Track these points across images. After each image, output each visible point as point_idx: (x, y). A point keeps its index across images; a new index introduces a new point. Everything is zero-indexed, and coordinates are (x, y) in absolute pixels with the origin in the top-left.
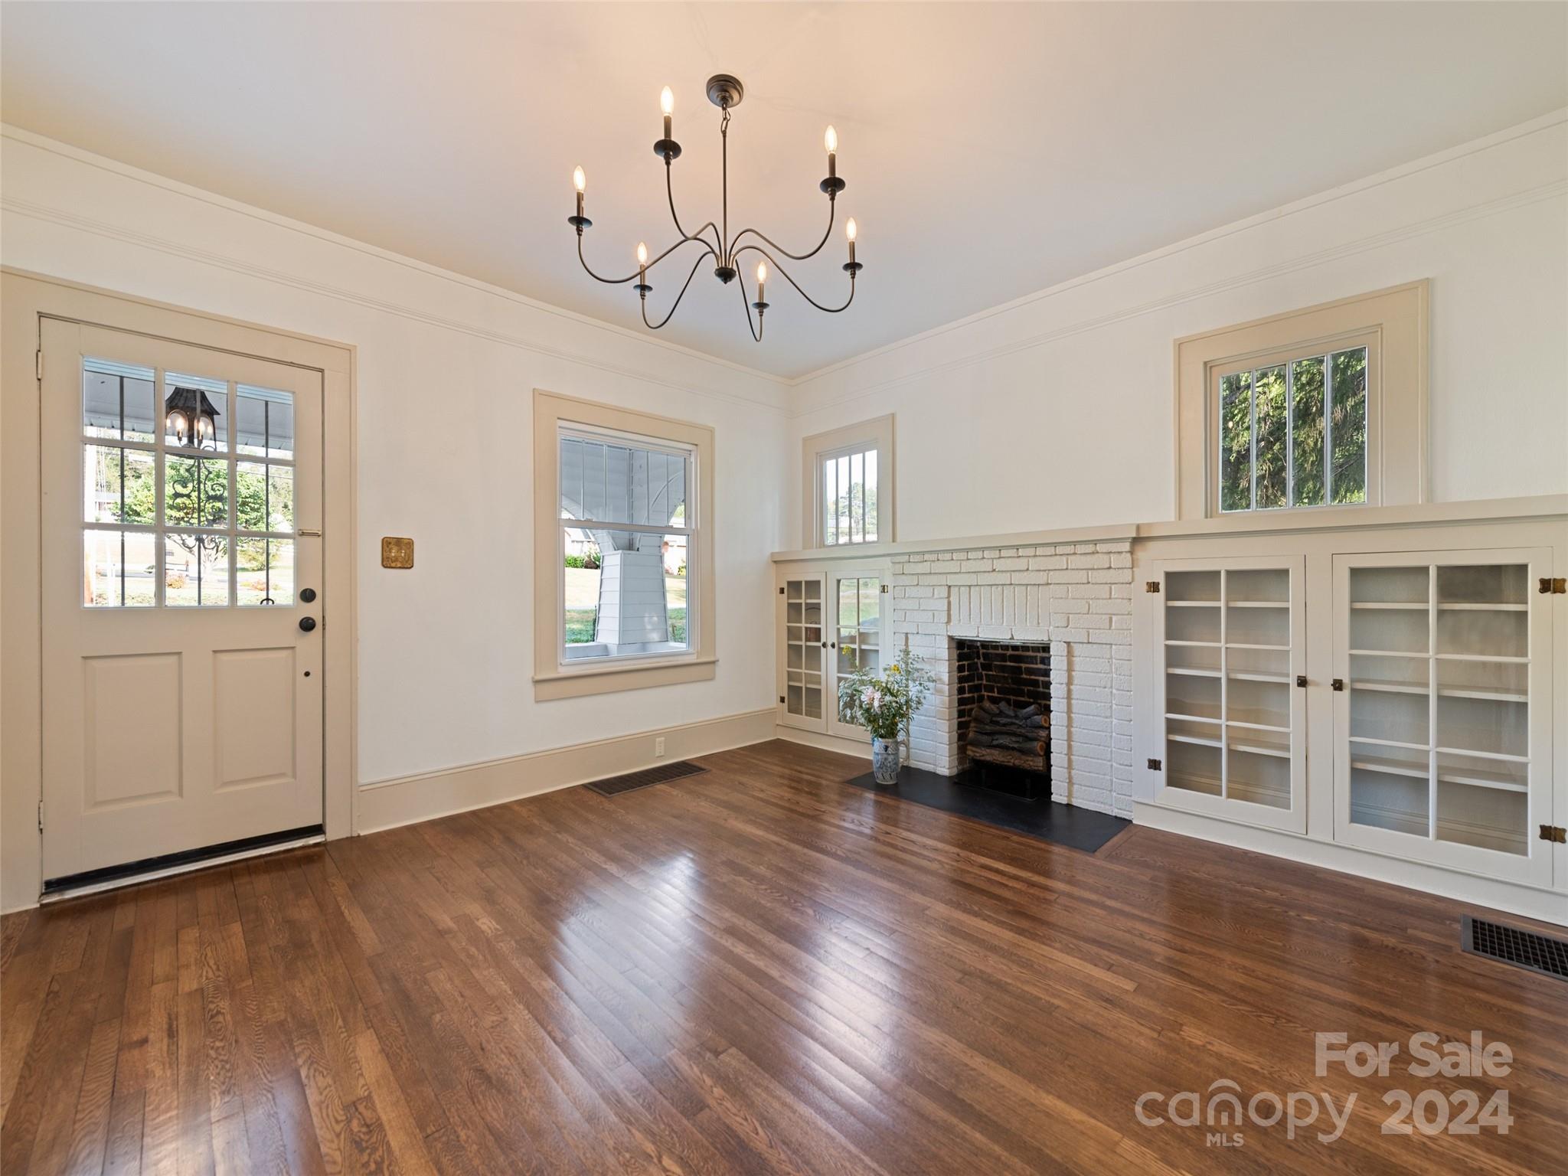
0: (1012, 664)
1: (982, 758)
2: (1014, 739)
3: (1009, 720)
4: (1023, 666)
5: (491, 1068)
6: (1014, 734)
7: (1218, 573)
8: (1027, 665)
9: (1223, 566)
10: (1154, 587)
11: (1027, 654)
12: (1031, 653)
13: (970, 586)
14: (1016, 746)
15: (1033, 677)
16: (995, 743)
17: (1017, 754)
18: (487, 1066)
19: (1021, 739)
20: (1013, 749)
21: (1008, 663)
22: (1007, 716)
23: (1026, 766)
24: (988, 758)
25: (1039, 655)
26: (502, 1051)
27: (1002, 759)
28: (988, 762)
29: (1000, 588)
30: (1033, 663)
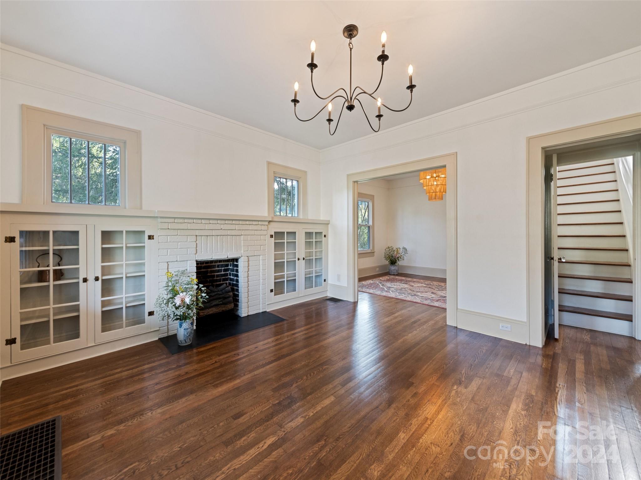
0: (204, 270)
1: (208, 314)
2: (220, 300)
3: (216, 293)
4: (209, 270)
5: (458, 437)
6: (220, 298)
7: (284, 232)
8: (211, 269)
9: (286, 231)
10: (272, 236)
11: (212, 264)
12: (214, 264)
13: (207, 236)
14: (221, 303)
15: (212, 274)
16: (212, 305)
17: (223, 306)
18: (458, 439)
19: (222, 300)
20: (221, 304)
21: (202, 270)
22: (214, 292)
23: (228, 309)
24: (211, 313)
25: (217, 264)
26: (448, 437)
27: (218, 310)
28: (212, 314)
29: (222, 237)
30: (214, 268)
